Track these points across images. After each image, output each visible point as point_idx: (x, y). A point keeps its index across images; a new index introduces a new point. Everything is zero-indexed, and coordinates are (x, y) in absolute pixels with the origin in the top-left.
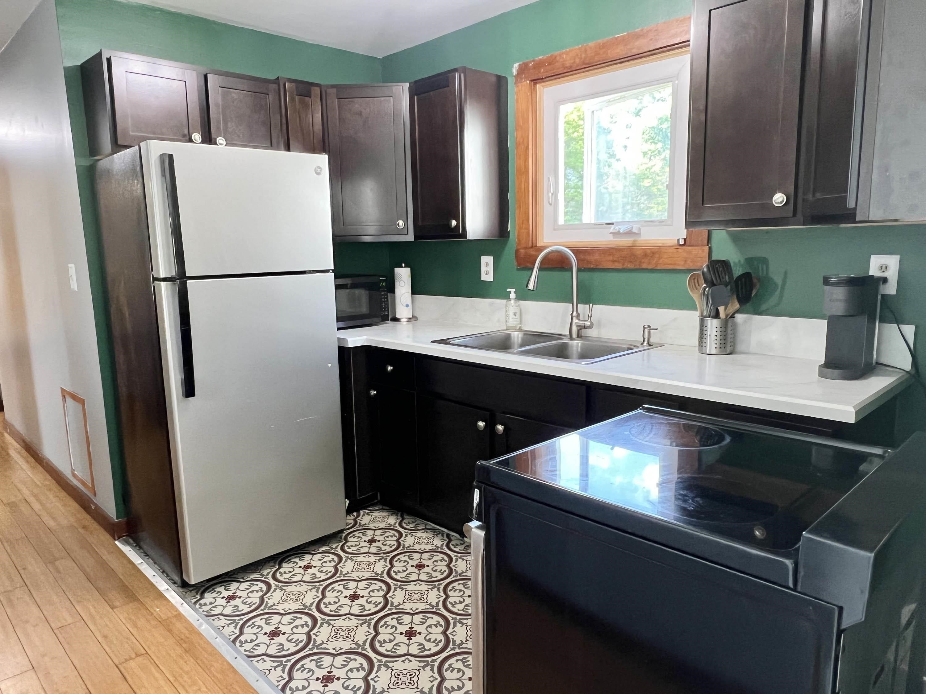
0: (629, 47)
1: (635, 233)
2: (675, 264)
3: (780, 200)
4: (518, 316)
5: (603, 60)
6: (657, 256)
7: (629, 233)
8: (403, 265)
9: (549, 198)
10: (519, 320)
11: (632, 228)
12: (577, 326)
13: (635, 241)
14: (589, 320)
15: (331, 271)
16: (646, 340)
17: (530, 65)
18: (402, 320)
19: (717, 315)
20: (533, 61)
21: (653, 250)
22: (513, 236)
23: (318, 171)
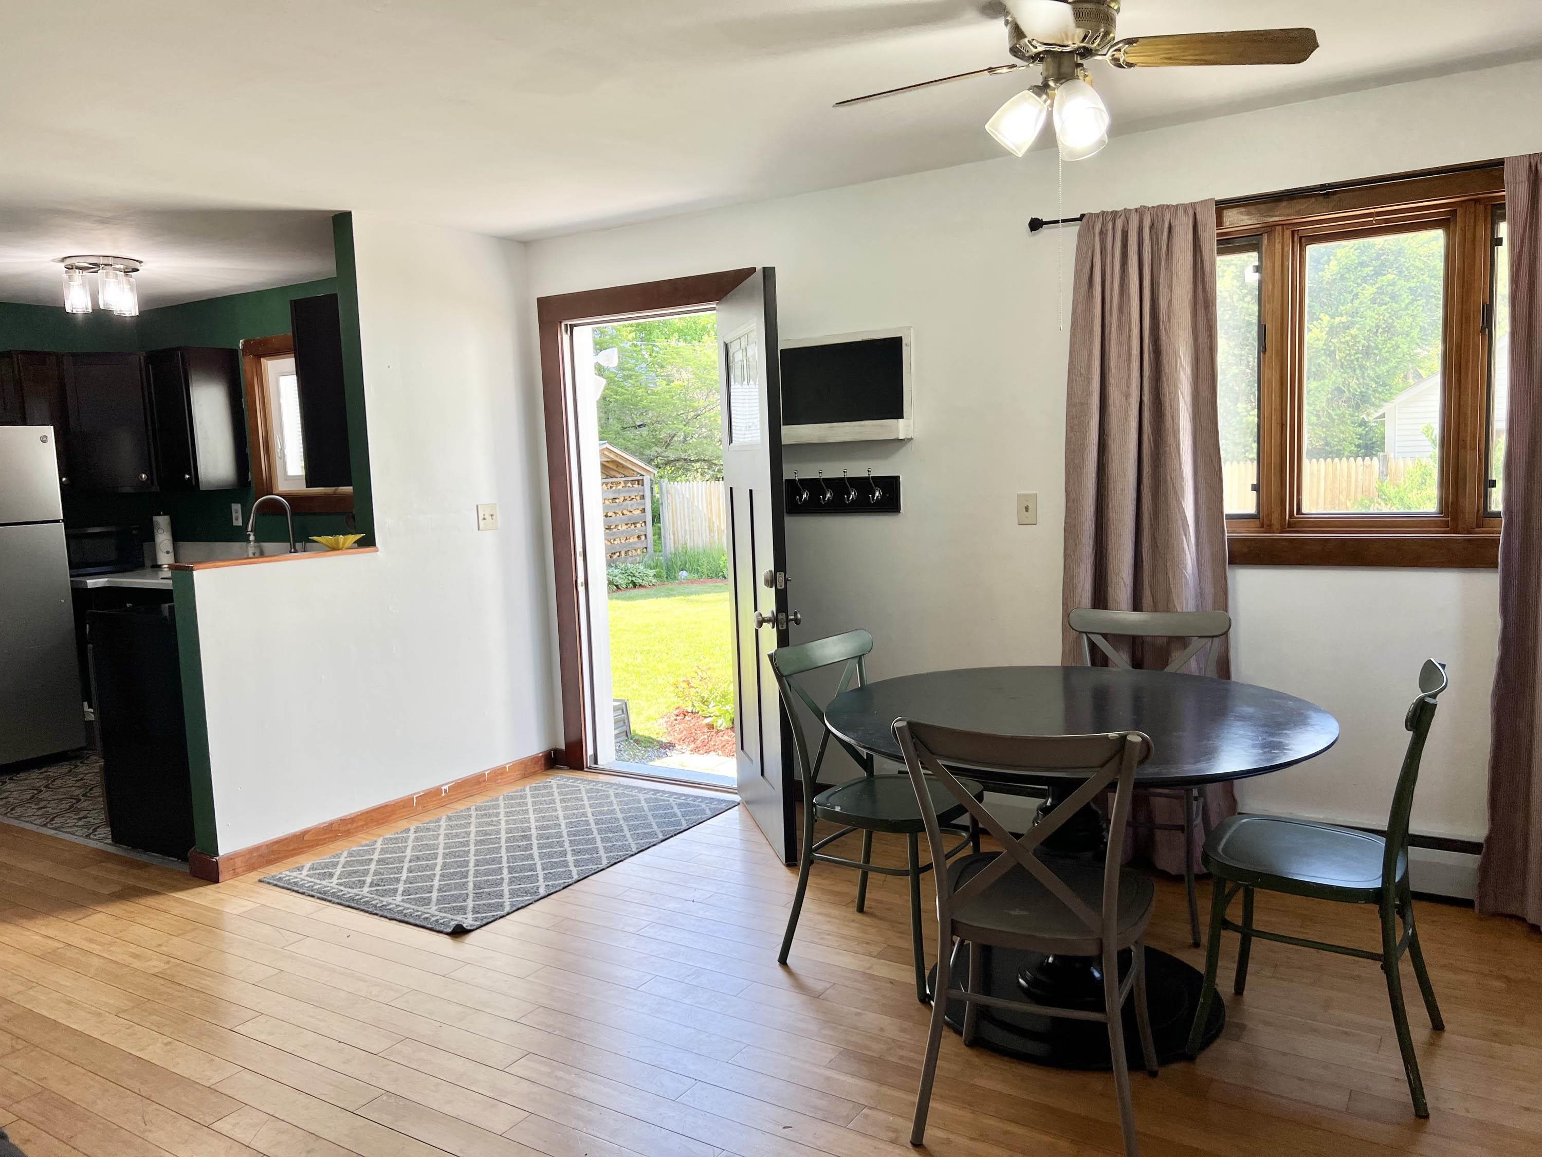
8: (161, 513)
9: (277, 453)
15: (61, 521)
17: (253, 341)
18: (163, 567)
20: (256, 339)
22: (253, 485)
23: (44, 440)
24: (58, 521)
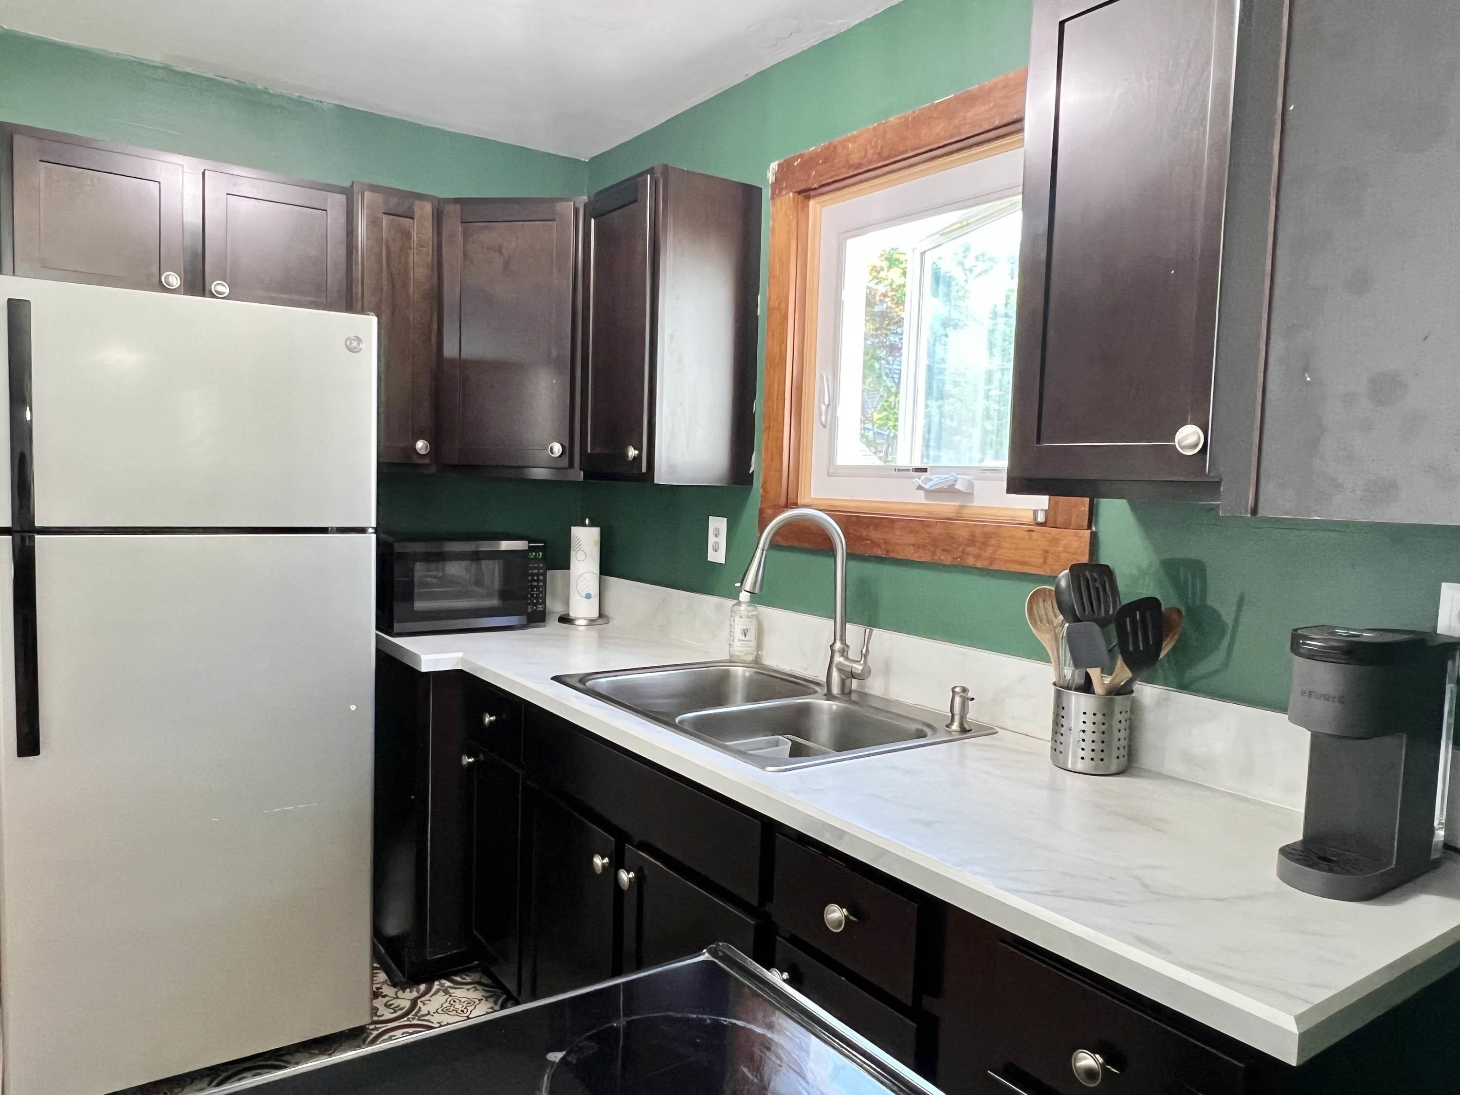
0: (956, 122)
1: (959, 492)
2: (1025, 563)
3: (1192, 440)
4: (751, 636)
5: (912, 150)
6: (993, 541)
7: (950, 491)
8: (587, 521)
9: (820, 414)
10: (753, 644)
11: (956, 481)
12: (840, 670)
13: (962, 507)
14: (862, 662)
15: (371, 530)
16: (957, 718)
17: (796, 164)
18: (578, 622)
19: (1087, 687)
20: (801, 156)
21: (985, 530)
22: (757, 482)
23: (353, 346)
24: (362, 530)
